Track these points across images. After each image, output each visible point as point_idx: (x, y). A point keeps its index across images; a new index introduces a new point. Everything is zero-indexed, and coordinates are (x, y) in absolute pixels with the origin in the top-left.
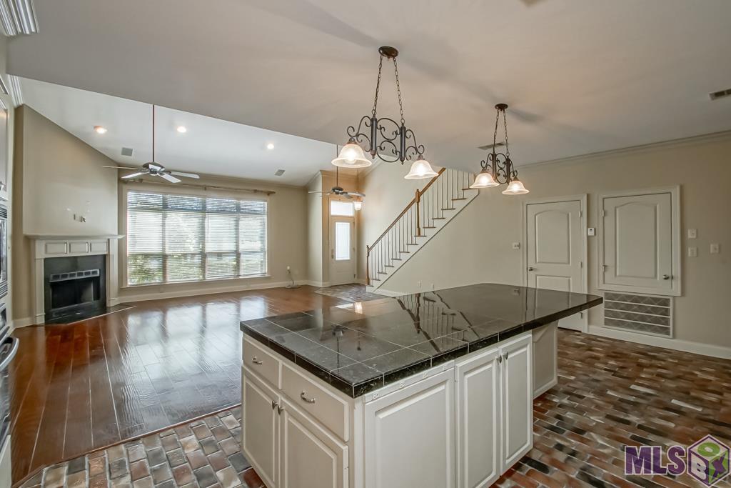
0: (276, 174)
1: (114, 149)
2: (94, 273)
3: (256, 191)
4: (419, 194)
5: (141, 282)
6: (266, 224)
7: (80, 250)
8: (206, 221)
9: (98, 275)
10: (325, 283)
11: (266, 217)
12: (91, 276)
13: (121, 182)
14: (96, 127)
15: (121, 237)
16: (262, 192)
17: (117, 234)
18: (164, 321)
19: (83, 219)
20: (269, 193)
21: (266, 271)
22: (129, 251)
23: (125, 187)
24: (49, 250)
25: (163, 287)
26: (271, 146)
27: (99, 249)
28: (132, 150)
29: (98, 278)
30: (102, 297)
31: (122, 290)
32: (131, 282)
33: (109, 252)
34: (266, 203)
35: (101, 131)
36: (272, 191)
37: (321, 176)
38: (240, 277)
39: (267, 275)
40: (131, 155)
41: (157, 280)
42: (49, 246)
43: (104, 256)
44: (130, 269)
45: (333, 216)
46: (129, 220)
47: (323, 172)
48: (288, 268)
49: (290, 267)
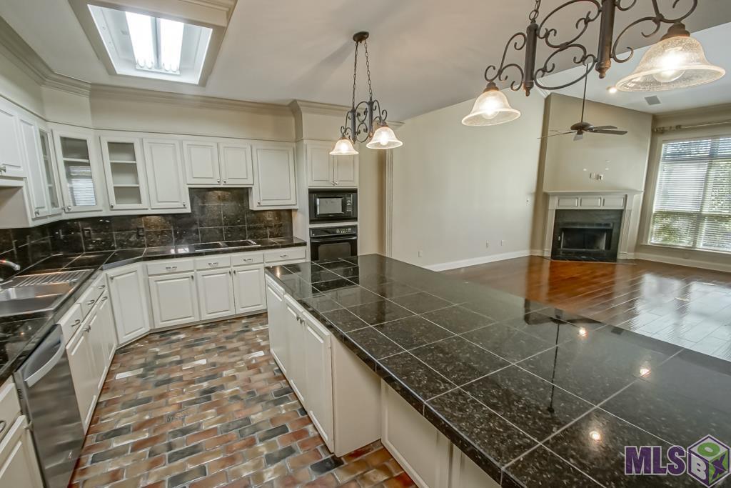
1: (637, 102)
2: (606, 225)
5: (664, 243)
7: (592, 204)
9: (610, 228)
14: (608, 88)
19: (599, 177)
22: (656, 207)
23: (660, 138)
24: (560, 204)
25: (690, 252)
27: (614, 203)
29: (610, 230)
31: (640, 246)
32: (653, 240)
33: (625, 207)
40: (658, 103)
41: (685, 242)
42: (562, 200)
43: (621, 212)
44: (655, 227)
46: (662, 173)
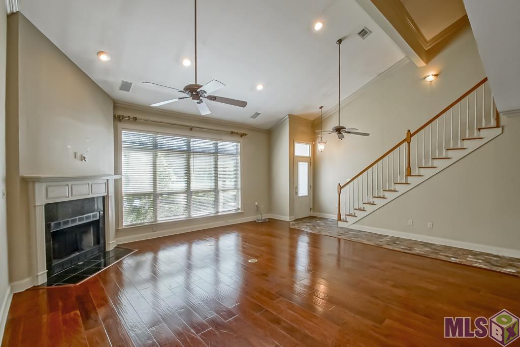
0: (251, 117)
1: (112, 82)
2: (94, 216)
3: (232, 133)
4: (410, 135)
5: (134, 223)
6: (239, 163)
7: (81, 192)
8: (191, 160)
9: (98, 218)
10: (292, 217)
11: (239, 157)
12: (91, 220)
13: (118, 119)
14: (100, 53)
15: (117, 177)
16: (237, 133)
17: (113, 174)
18: (155, 260)
19: (83, 158)
20: (242, 135)
21: (240, 207)
22: (124, 191)
23: (120, 125)
24: (50, 195)
25: (154, 226)
26: (260, 87)
27: (99, 191)
28: (131, 84)
29: (98, 221)
30: (102, 241)
31: (119, 232)
32: (127, 222)
33: (108, 193)
34: (239, 144)
35: (104, 58)
36: (245, 133)
37: (288, 120)
38: (220, 214)
39: (240, 211)
40: (129, 91)
41: (149, 219)
42: (49, 189)
43: (104, 197)
45: (297, 157)
46: (123, 159)
47: (291, 116)
48: (256, 204)
49: (258, 203)
